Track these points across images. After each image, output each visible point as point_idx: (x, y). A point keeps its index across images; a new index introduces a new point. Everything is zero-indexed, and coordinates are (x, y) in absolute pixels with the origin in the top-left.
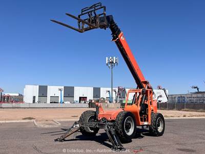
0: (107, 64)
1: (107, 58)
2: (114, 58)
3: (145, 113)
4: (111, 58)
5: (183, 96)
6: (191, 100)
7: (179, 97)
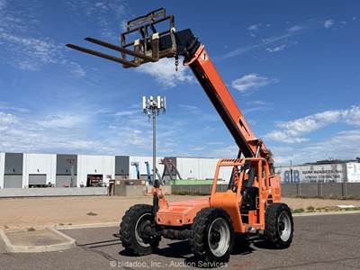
0: (145, 111)
1: (144, 98)
2: (159, 98)
3: (254, 207)
4: (152, 98)
5: (294, 169)
6: (310, 177)
7: (287, 172)
